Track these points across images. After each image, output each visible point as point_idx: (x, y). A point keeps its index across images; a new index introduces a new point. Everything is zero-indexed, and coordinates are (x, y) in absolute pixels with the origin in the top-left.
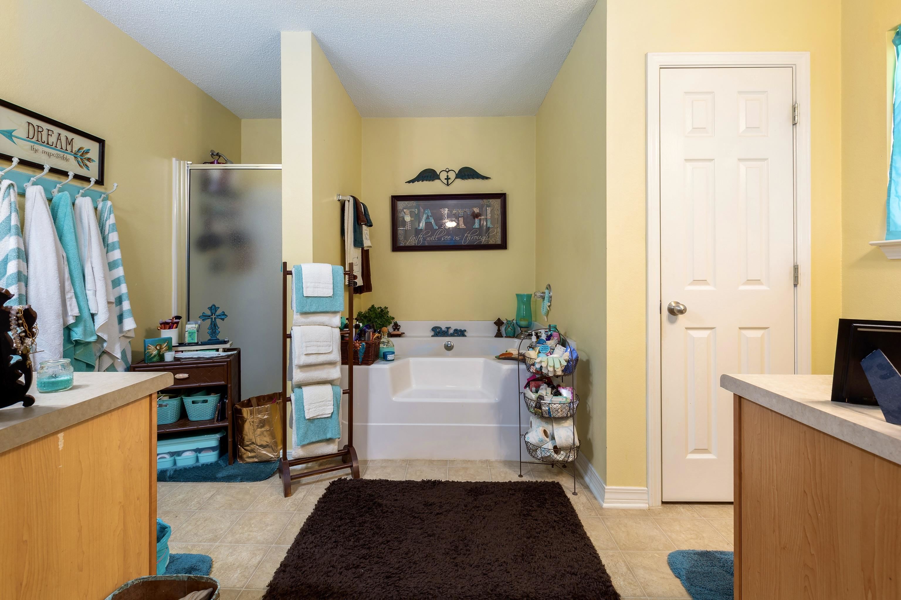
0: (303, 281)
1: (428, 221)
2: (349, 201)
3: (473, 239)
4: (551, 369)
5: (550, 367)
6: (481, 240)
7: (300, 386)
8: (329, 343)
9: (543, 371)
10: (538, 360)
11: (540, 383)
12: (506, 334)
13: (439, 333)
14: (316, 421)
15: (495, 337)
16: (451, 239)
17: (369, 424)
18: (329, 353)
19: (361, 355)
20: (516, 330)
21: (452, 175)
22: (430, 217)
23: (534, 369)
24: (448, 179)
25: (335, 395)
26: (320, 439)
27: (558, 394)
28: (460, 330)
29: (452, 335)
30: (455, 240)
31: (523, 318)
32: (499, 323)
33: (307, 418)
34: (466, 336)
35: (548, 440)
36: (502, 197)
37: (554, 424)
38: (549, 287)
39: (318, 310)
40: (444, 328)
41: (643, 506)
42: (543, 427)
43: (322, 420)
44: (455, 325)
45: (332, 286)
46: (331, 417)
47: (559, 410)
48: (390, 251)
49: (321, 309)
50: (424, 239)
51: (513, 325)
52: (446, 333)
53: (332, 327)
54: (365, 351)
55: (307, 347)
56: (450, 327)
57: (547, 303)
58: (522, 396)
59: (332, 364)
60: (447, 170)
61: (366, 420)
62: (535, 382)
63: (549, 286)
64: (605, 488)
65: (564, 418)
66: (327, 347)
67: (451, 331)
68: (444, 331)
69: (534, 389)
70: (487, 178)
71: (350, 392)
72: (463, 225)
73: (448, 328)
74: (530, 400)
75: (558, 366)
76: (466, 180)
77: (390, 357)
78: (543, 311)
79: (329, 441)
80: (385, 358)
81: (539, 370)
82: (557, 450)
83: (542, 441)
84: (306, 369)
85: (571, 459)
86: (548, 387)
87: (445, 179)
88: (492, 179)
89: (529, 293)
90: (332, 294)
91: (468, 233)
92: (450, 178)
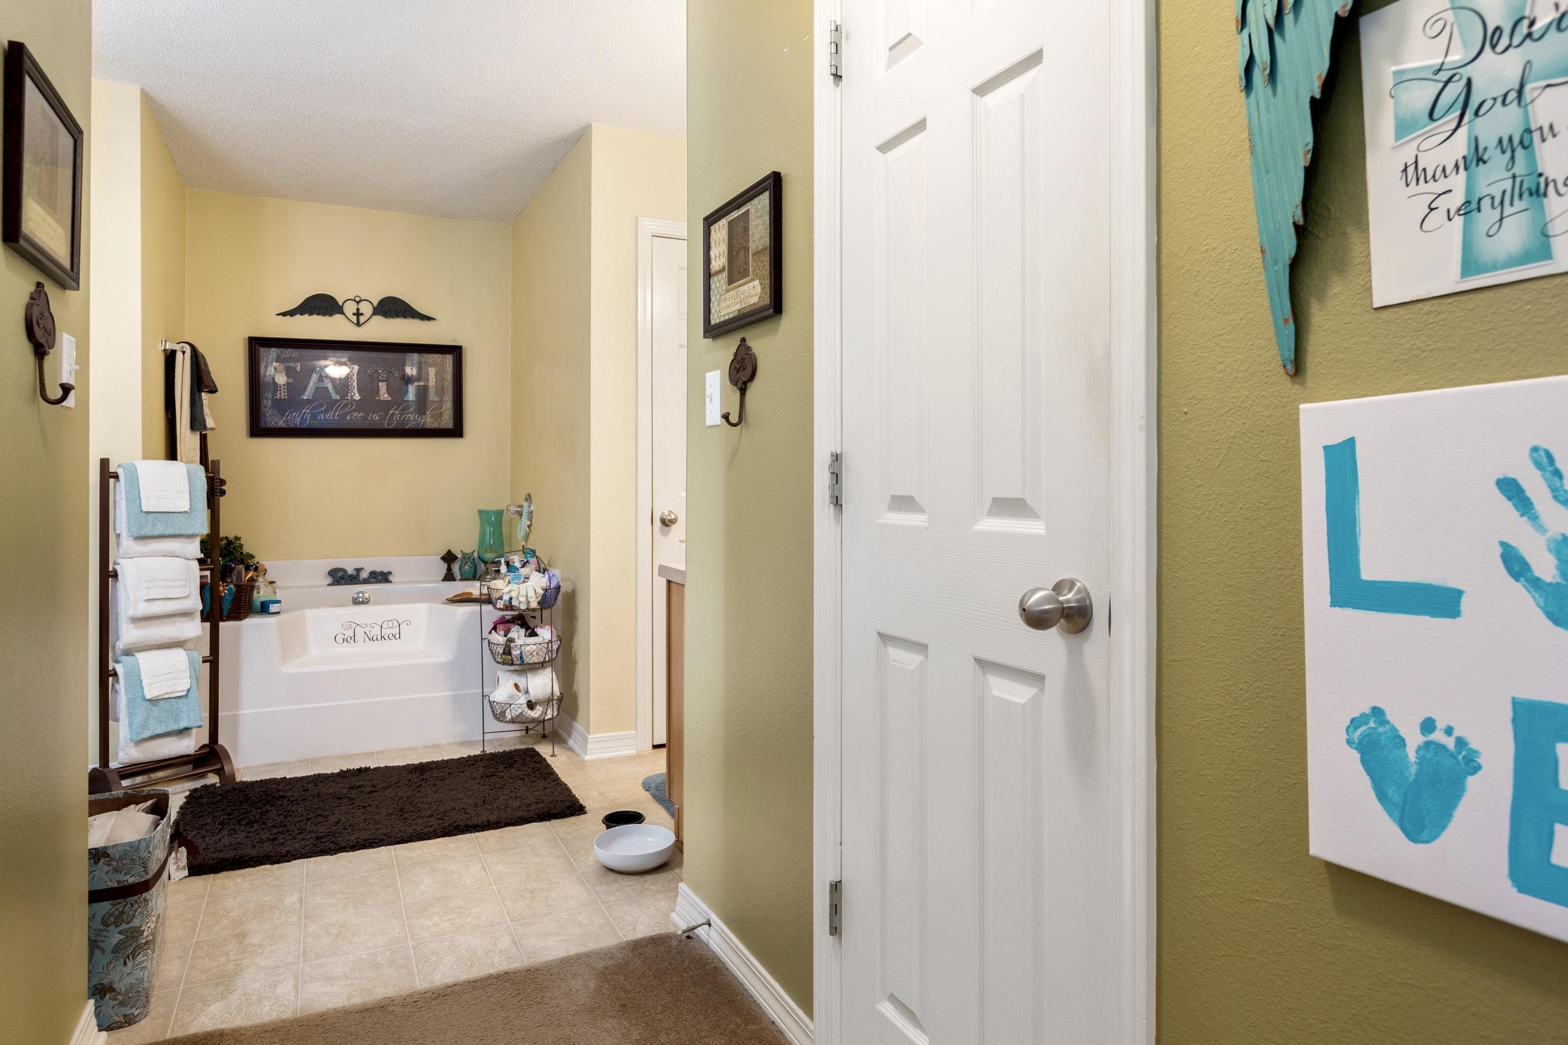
0: (140, 488)
1: (321, 385)
2: (184, 352)
3: (404, 418)
4: (523, 599)
5: (523, 596)
6: (418, 420)
7: (128, 652)
8: (184, 583)
9: (513, 603)
10: (506, 590)
11: (510, 625)
12: (461, 576)
13: (342, 578)
14: (162, 703)
15: (443, 580)
16: (365, 418)
17: (239, 712)
18: (184, 597)
19: (227, 606)
20: (478, 568)
21: (366, 309)
22: (324, 378)
23: (502, 603)
24: (358, 314)
25: (191, 662)
26: (169, 729)
27: (533, 634)
28: (381, 572)
29: (366, 581)
30: (372, 420)
31: (491, 548)
32: (449, 558)
33: (148, 697)
34: (391, 582)
35: (520, 694)
36: (456, 351)
37: (528, 675)
38: (529, 498)
39: (167, 533)
40: (350, 571)
41: (632, 752)
42: (514, 680)
43: (172, 701)
44: (370, 565)
45: (189, 495)
46: (186, 696)
47: (535, 653)
48: (245, 436)
49: (170, 531)
50: (314, 417)
51: (474, 559)
52: (355, 578)
53: (186, 559)
54: (234, 599)
55: (148, 589)
56: (363, 569)
57: (525, 522)
58: (486, 643)
59: (185, 614)
60: (358, 299)
61: (236, 705)
62: (504, 625)
63: (529, 495)
64: (587, 738)
65: (542, 665)
66: (181, 589)
67: (364, 575)
68: (351, 576)
69: (502, 633)
70: (429, 319)
71: (213, 660)
72: (386, 396)
73: (358, 570)
74: (496, 646)
75: (531, 594)
76: (392, 319)
77: (273, 608)
78: (520, 534)
79: (184, 732)
80: (264, 609)
81: (507, 603)
82: (531, 705)
83: (512, 697)
84: (143, 624)
85: (549, 716)
86: (522, 628)
87: (354, 314)
88: (438, 320)
89: (501, 507)
90: (189, 507)
91: (396, 410)
92: (362, 314)
